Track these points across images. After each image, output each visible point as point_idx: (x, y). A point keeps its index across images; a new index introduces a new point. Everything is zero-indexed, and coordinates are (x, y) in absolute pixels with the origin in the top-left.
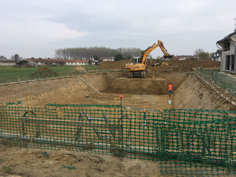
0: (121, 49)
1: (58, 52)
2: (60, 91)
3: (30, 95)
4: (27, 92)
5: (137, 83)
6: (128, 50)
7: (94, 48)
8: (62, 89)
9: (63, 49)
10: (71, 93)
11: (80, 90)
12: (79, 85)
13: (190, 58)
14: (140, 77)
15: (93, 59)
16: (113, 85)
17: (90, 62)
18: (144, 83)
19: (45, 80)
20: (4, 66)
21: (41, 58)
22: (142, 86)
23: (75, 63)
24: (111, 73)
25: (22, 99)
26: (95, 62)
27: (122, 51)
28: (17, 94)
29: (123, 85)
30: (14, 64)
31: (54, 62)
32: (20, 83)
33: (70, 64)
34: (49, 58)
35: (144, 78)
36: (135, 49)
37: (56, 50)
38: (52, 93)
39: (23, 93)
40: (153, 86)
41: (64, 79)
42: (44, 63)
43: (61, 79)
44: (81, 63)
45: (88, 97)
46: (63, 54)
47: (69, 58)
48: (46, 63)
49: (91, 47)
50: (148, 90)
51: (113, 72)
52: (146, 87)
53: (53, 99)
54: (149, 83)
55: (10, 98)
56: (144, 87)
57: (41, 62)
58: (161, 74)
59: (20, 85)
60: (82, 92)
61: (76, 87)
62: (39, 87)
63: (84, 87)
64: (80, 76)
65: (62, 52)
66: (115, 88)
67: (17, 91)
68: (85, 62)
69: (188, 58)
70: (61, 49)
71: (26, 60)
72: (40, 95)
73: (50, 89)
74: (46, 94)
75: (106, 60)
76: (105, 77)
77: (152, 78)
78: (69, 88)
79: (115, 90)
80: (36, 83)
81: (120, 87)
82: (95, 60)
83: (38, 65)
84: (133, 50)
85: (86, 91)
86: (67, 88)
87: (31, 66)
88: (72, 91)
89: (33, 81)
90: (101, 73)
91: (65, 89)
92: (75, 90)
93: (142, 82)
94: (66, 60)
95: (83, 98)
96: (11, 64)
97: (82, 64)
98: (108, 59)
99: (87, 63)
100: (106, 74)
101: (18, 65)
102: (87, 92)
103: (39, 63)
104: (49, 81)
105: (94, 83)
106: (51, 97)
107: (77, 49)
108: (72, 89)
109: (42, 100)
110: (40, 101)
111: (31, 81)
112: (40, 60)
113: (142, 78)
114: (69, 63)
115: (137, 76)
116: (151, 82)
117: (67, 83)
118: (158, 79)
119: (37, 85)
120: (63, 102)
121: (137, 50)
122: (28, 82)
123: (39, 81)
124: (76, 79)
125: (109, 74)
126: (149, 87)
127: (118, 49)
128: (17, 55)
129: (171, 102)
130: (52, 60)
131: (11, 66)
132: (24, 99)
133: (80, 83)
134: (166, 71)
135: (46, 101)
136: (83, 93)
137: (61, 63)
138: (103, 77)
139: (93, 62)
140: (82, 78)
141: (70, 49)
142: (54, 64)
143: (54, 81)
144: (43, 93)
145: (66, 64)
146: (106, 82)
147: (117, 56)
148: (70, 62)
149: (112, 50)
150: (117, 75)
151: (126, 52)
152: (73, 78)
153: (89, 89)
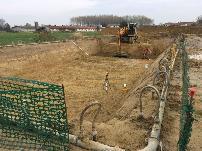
0: (127, 17)
1: (72, 20)
2: (50, 54)
3: (21, 57)
4: (19, 53)
5: (125, 47)
6: (134, 17)
7: (103, 16)
8: (53, 52)
9: (76, 17)
10: (61, 56)
11: (71, 53)
12: (71, 49)
13: (191, 25)
14: (128, 42)
15: (101, 26)
16: (104, 49)
17: (98, 29)
18: (131, 48)
19: (39, 44)
20: (27, 32)
21: (56, 25)
22: (128, 51)
23: (85, 29)
24: (105, 38)
25: (13, 60)
26: (103, 29)
27: (128, 18)
28: (8, 56)
29: (112, 49)
30: (35, 30)
31: (67, 29)
32: (14, 46)
33: (81, 30)
34: (63, 26)
35: (132, 43)
36: (140, 16)
37: (70, 18)
38: (43, 55)
39: (15, 55)
40: (138, 50)
41: (57, 43)
42: (59, 29)
43: (54, 43)
44: (90, 29)
45: (77, 59)
46: (76, 21)
47: (82, 26)
48: (60, 30)
49: (100, 15)
50: (133, 54)
51: (106, 38)
52: (132, 52)
53: (43, 60)
54: (136, 48)
55: (2, 59)
56: (131, 51)
57: (56, 29)
58: (149, 40)
59: (13, 48)
60: (72, 55)
61: (67, 50)
62: (31, 50)
63: (76, 50)
64: (74, 41)
65: (76, 20)
66: (105, 52)
67: (9, 53)
68: (93, 29)
69: (190, 25)
70: (74, 17)
71: (44, 27)
72: (31, 57)
73: (42, 52)
74: (37, 56)
75: (113, 27)
76: (99, 42)
77: (140, 43)
78: (60, 51)
79: (105, 54)
80: (29, 46)
81: (109, 52)
82: (102, 27)
83: (53, 31)
84: (138, 17)
85: (77, 54)
86: (58, 51)
87: (47, 32)
88: (63, 54)
89: (27, 45)
90: (96, 39)
91: (56, 52)
92: (66, 53)
93: (129, 47)
94: (77, 27)
95: (72, 60)
96: (32, 30)
97: (91, 31)
98: (114, 26)
99: (95, 30)
100: (100, 39)
101: (37, 31)
102: (79, 55)
103: (55, 30)
104: (42, 45)
105: (87, 47)
106: (41, 59)
107: (88, 17)
108: (63, 52)
109: (32, 61)
110: (30, 61)
111: (25, 44)
112: (55, 27)
113: (130, 43)
114: (79, 30)
115: (126, 41)
116: (137, 47)
117: (60, 47)
118: (145, 44)
119: (29, 48)
120: (53, 63)
121: (142, 17)
122: (22, 45)
123: (32, 44)
124: (69, 43)
125: (103, 40)
126: (136, 51)
127: (125, 16)
128: (36, 22)
129: (147, 66)
130: (65, 27)
131: (32, 32)
132: (15, 60)
133: (72, 47)
134: (155, 37)
135: (36, 62)
136: (74, 56)
137: (73, 29)
138: (97, 42)
139: (101, 29)
140: (75, 43)
141: (82, 17)
142: (66, 30)
143: (47, 45)
144: (35, 55)
145: (76, 30)
146: (99, 46)
147: (122, 23)
148: (81, 28)
149: (119, 17)
150: (109, 40)
151: (132, 19)
152: (66, 42)
153: (80, 52)
